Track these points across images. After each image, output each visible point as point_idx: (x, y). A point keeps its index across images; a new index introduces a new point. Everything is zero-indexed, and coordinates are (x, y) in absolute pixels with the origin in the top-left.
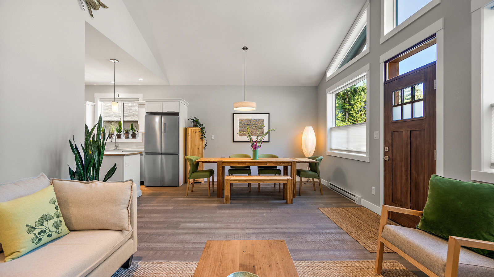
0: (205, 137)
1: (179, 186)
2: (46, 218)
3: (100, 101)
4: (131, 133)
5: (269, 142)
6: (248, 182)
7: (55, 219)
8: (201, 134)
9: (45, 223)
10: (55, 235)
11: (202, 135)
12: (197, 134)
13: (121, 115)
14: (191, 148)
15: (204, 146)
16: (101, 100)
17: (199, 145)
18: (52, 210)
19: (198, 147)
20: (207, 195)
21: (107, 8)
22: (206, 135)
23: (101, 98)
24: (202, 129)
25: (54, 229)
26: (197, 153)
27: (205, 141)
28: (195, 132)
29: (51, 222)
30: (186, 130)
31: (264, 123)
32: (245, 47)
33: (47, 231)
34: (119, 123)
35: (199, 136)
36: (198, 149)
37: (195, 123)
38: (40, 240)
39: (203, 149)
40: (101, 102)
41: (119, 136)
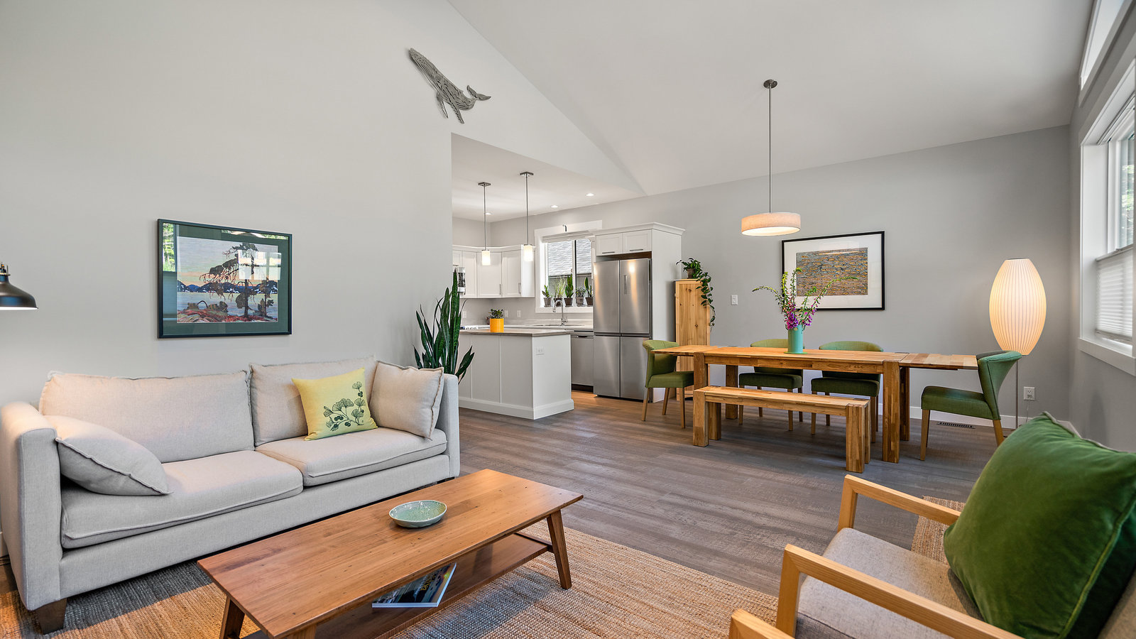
0: (711, 301)
1: (654, 402)
2: (345, 403)
3: (543, 241)
4: (586, 295)
5: (883, 308)
6: (760, 405)
7: (356, 407)
8: (702, 294)
9: (343, 409)
10: (354, 426)
11: (704, 297)
12: (693, 293)
13: (571, 263)
14: (681, 325)
15: (709, 317)
16: (545, 239)
17: (699, 319)
18: (353, 396)
19: (696, 323)
20: (680, 425)
21: (489, 98)
22: (715, 295)
23: (544, 237)
24: (705, 282)
25: (354, 418)
26: (693, 336)
27: (711, 309)
28: (690, 291)
29: (350, 410)
30: (672, 286)
31: (866, 259)
32: (771, 80)
33: (345, 419)
34: (569, 278)
35: (699, 298)
36: (697, 326)
37: (691, 271)
38: (336, 426)
39: (708, 327)
40: (544, 244)
41: (569, 303)
